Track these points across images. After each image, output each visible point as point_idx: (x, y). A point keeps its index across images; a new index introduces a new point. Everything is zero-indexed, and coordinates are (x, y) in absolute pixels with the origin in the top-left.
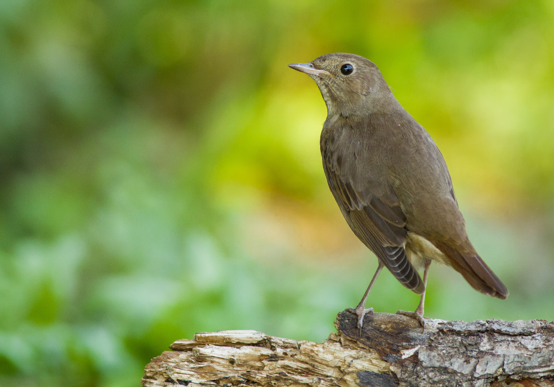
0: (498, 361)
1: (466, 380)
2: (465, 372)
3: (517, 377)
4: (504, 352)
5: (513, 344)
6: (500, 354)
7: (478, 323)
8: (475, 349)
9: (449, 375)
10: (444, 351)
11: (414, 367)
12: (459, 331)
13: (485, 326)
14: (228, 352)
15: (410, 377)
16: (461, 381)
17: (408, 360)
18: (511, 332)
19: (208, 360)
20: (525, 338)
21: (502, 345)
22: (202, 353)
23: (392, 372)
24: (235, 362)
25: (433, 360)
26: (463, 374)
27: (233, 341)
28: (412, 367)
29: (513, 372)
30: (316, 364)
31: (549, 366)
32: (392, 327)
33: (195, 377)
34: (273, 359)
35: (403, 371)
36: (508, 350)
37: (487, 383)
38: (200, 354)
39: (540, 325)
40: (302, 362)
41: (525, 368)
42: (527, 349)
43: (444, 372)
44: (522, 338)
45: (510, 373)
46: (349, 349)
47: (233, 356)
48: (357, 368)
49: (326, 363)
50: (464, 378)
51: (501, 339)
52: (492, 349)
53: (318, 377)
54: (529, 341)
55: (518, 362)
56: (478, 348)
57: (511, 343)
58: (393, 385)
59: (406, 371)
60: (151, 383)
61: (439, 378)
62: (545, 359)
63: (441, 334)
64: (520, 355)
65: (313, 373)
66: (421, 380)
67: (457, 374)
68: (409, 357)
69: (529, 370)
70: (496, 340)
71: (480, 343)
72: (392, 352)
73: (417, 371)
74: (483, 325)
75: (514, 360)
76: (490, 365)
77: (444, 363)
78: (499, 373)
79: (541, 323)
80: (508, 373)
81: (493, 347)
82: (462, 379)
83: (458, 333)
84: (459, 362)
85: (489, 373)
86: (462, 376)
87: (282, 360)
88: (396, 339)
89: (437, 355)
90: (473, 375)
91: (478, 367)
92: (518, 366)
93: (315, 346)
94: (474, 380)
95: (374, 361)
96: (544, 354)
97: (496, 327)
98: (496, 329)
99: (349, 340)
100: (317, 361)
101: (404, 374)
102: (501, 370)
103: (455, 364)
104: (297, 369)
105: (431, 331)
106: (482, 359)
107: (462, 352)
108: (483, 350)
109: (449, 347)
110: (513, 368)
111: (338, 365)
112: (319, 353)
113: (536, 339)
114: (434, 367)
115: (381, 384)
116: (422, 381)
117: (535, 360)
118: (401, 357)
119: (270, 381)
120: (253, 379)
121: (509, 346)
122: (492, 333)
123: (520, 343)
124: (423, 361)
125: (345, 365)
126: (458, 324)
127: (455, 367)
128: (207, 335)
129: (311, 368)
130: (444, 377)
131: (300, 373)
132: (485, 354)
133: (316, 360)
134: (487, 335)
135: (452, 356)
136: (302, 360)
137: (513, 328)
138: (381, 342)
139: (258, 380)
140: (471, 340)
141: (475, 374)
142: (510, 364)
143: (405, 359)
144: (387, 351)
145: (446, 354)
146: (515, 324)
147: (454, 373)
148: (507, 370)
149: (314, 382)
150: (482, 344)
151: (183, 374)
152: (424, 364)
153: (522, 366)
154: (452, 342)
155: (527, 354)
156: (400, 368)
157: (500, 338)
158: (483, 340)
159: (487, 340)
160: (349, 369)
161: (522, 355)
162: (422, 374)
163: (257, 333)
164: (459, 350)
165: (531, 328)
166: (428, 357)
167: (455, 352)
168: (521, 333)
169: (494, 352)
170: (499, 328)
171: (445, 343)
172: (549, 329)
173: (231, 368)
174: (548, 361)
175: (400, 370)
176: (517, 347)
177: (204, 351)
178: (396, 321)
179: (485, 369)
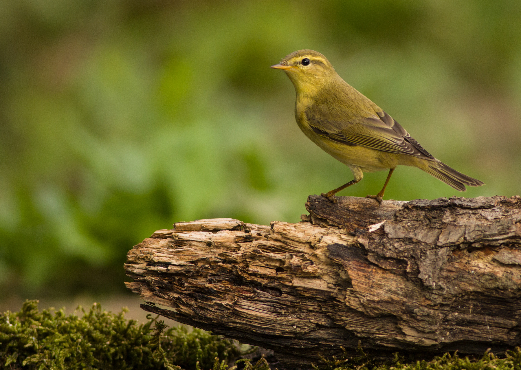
0: (460, 231)
1: (429, 248)
2: (428, 241)
3: (478, 245)
4: (465, 223)
5: (474, 216)
6: (462, 225)
7: (441, 200)
8: (438, 222)
9: (414, 245)
10: (409, 224)
11: (381, 239)
12: (423, 207)
13: (447, 202)
14: (205, 236)
15: (376, 248)
16: (425, 249)
17: (375, 233)
18: (472, 206)
19: (186, 244)
20: (485, 211)
21: (464, 217)
22: (180, 237)
23: (360, 244)
24: (212, 245)
25: (399, 231)
26: (427, 243)
27: (210, 228)
28: (379, 239)
29: (474, 240)
30: (288, 241)
31: (508, 233)
32: (360, 207)
33: (174, 259)
34: (248, 240)
35: (371, 243)
36: (469, 221)
37: (449, 251)
38: (179, 238)
39: (499, 200)
40: (276, 240)
41: (485, 236)
42: (487, 219)
43: (409, 243)
44: (483, 211)
45: (471, 241)
46: (319, 227)
47: (209, 239)
48: (327, 243)
49: (298, 240)
50: (428, 247)
51: (463, 212)
52: (454, 221)
53: (291, 253)
54: (489, 213)
55: (478, 230)
56: (441, 220)
57: (472, 215)
58: (361, 256)
59: (373, 243)
60: (133, 267)
61: (404, 247)
62: (504, 227)
63: (406, 210)
64: (480, 225)
65: (285, 250)
66: (387, 250)
67: (421, 243)
68: (375, 231)
69: (489, 238)
70: (458, 213)
71: (443, 216)
72: (359, 227)
73: (383, 242)
74: (445, 201)
75: (475, 229)
76: (452, 235)
77: (409, 234)
78: (461, 241)
79: (500, 198)
80: (469, 241)
81: (455, 219)
82: (426, 248)
83: (422, 208)
84: (423, 233)
85: (451, 241)
86: (426, 245)
87: (256, 240)
88: (363, 216)
89: (401, 227)
90: (436, 244)
91: (440, 237)
92: (478, 234)
93: (288, 226)
94: (438, 249)
95: (343, 236)
96: (503, 223)
97: (457, 202)
98: (457, 204)
99: (319, 219)
100: (289, 239)
101: (371, 245)
102: (463, 238)
103: (419, 235)
104: (270, 247)
105: (396, 209)
106: (445, 229)
107: (426, 224)
108: (446, 222)
109: (414, 220)
110: (474, 236)
111: (309, 241)
112: (291, 231)
113: (496, 211)
114: (399, 239)
115: (350, 256)
116: (389, 251)
117: (494, 229)
118: (368, 231)
119: (245, 259)
120: (229, 257)
121: (470, 218)
122: (454, 207)
123: (481, 215)
124: (389, 233)
125: (316, 240)
126: (422, 202)
127: (420, 237)
128: (185, 224)
129: (283, 245)
130: (409, 246)
131: (273, 251)
132: (448, 225)
133: (288, 237)
134: (449, 209)
135: (416, 228)
136: (275, 238)
137: (474, 203)
138: (349, 219)
139: (234, 258)
140: (434, 213)
141: (438, 243)
142: (471, 233)
143: (372, 232)
144: (355, 227)
145: (411, 227)
146: (475, 200)
147: (419, 243)
148: (468, 238)
149: (287, 257)
150: (445, 217)
151: (163, 257)
152: (390, 236)
153: (482, 234)
154: (416, 216)
155: (487, 224)
156: (367, 240)
157: (461, 211)
158: (445, 214)
159: (450, 214)
160: (319, 244)
161: (482, 225)
162: (388, 244)
163: (233, 220)
164: (422, 223)
165: (491, 202)
166: (393, 229)
167: (420, 224)
168: (481, 206)
169: (455, 223)
170: (461, 203)
171: (410, 217)
172: (508, 203)
173: (208, 251)
174: (506, 228)
175: (367, 242)
176: (478, 219)
177: (182, 236)
178: (363, 202)
179: (447, 239)
